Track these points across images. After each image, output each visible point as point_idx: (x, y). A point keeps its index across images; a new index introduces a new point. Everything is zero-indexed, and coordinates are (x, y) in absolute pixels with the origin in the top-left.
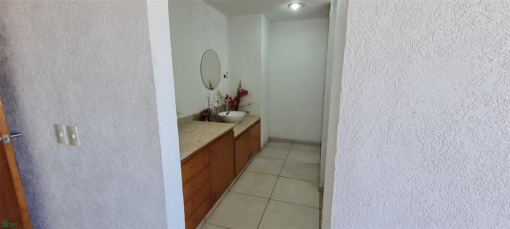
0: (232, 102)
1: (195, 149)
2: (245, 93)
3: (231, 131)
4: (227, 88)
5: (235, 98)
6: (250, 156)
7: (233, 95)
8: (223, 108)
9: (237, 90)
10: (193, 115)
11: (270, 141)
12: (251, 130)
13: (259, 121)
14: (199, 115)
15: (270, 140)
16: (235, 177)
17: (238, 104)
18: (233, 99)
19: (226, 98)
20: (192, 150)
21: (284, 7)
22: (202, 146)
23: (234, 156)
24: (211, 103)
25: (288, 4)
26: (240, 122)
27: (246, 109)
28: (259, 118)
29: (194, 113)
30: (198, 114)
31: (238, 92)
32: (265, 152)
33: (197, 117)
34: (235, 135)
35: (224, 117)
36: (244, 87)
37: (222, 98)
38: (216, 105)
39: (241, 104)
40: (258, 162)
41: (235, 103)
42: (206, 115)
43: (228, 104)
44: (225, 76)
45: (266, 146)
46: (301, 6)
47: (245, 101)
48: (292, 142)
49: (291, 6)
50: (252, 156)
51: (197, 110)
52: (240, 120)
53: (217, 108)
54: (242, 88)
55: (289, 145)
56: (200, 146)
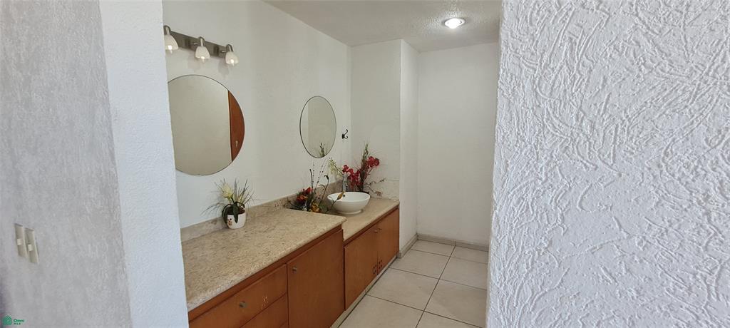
0: (353, 177)
1: (253, 270)
2: (375, 162)
3: (338, 230)
4: (345, 155)
5: (358, 172)
6: (377, 268)
7: (356, 165)
8: (338, 187)
9: (361, 158)
10: (284, 198)
11: (418, 240)
12: (381, 225)
13: (396, 209)
14: (295, 198)
15: (418, 238)
16: (345, 309)
17: (362, 181)
18: (355, 171)
19: (344, 171)
20: (246, 273)
21: (435, 25)
22: (270, 262)
23: (342, 272)
24: (315, 180)
25: (440, 20)
26: (362, 211)
27: (375, 188)
28: (396, 204)
29: (286, 196)
30: (292, 197)
31: (363, 161)
32: (406, 261)
33: (290, 202)
34: (346, 236)
35: (334, 202)
36: (374, 154)
37: (337, 169)
38: (324, 182)
39: (368, 180)
40: (391, 280)
41: (357, 180)
42: (304, 200)
43: (345, 180)
44: (343, 136)
45: (409, 248)
46: (463, 22)
47: (374, 175)
48: (455, 244)
49: (446, 23)
50: (381, 268)
51: (292, 191)
52: (362, 207)
53: (326, 187)
54: (371, 154)
55: (448, 250)
56: (265, 262)
